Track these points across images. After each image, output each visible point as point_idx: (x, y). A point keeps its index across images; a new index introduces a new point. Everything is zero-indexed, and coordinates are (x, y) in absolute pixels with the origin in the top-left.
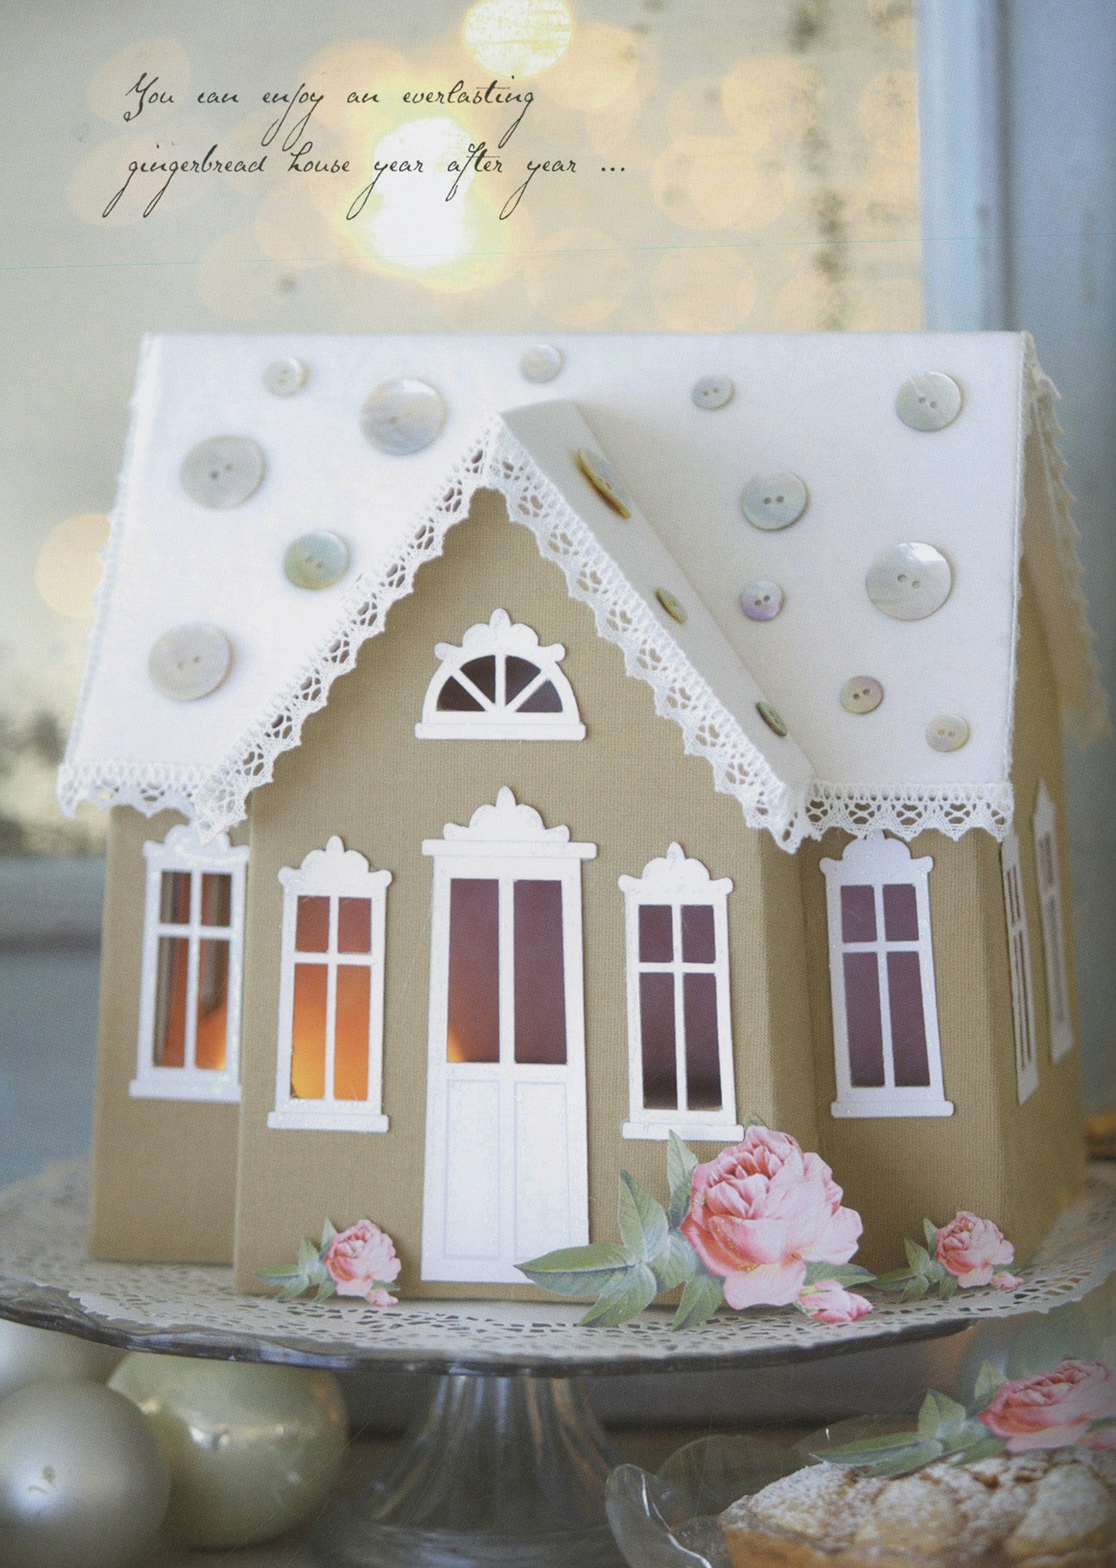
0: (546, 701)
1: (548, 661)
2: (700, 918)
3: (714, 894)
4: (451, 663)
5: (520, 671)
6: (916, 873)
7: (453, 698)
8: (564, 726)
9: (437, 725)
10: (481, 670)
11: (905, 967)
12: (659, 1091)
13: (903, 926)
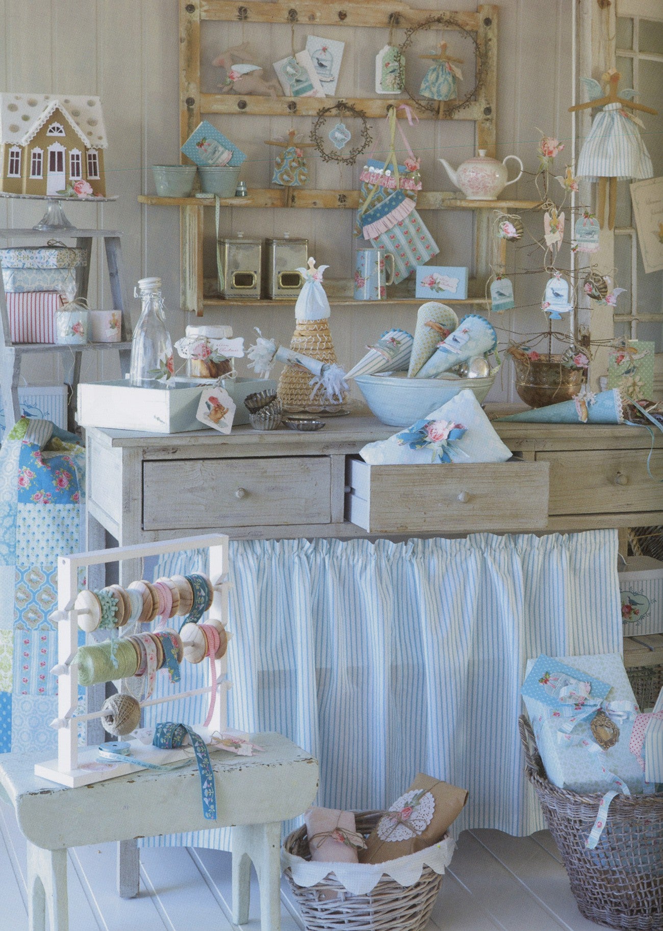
0: (61, 132)
1: (61, 128)
2: (78, 156)
3: (79, 153)
4: (50, 127)
5: (58, 129)
6: (96, 153)
7: (51, 131)
8: (63, 134)
9: (49, 134)
10: (54, 128)
11: (95, 163)
12: (73, 175)
13: (95, 158)
